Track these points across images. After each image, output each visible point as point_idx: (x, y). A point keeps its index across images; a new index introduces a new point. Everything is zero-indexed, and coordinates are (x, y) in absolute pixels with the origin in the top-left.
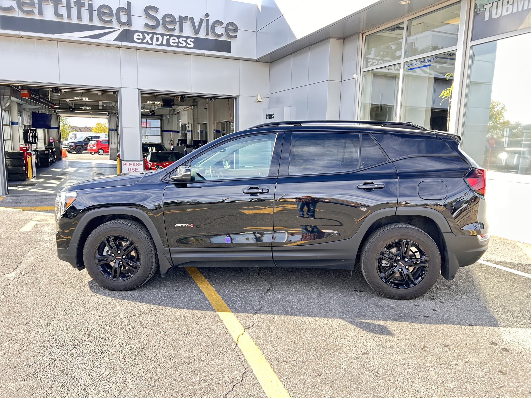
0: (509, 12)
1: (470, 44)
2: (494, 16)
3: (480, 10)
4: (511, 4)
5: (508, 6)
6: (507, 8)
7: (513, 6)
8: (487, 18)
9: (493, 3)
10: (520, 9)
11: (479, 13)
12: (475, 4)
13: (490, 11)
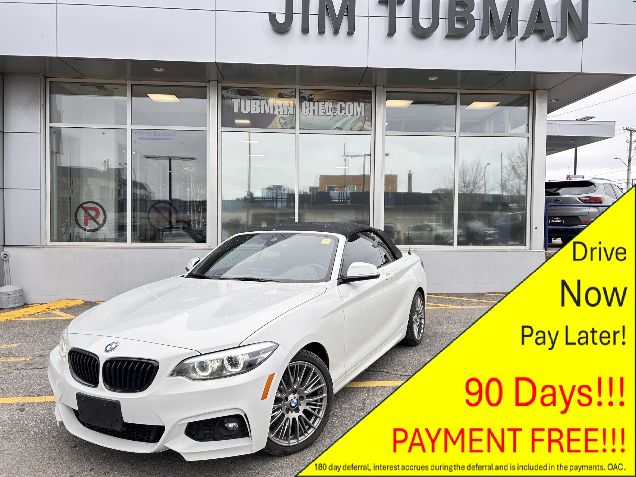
0: (258, 111)
1: (221, 129)
2: (243, 111)
3: (228, 102)
4: (259, 106)
5: (256, 106)
6: (255, 108)
7: (260, 107)
8: (236, 110)
9: (240, 99)
10: (267, 112)
11: (228, 104)
12: (222, 94)
13: (239, 105)
